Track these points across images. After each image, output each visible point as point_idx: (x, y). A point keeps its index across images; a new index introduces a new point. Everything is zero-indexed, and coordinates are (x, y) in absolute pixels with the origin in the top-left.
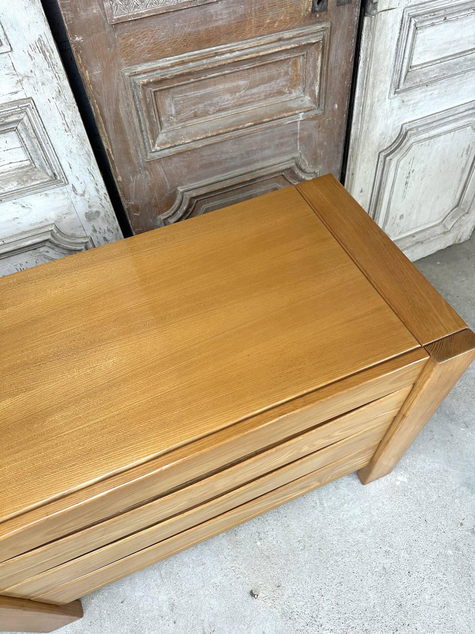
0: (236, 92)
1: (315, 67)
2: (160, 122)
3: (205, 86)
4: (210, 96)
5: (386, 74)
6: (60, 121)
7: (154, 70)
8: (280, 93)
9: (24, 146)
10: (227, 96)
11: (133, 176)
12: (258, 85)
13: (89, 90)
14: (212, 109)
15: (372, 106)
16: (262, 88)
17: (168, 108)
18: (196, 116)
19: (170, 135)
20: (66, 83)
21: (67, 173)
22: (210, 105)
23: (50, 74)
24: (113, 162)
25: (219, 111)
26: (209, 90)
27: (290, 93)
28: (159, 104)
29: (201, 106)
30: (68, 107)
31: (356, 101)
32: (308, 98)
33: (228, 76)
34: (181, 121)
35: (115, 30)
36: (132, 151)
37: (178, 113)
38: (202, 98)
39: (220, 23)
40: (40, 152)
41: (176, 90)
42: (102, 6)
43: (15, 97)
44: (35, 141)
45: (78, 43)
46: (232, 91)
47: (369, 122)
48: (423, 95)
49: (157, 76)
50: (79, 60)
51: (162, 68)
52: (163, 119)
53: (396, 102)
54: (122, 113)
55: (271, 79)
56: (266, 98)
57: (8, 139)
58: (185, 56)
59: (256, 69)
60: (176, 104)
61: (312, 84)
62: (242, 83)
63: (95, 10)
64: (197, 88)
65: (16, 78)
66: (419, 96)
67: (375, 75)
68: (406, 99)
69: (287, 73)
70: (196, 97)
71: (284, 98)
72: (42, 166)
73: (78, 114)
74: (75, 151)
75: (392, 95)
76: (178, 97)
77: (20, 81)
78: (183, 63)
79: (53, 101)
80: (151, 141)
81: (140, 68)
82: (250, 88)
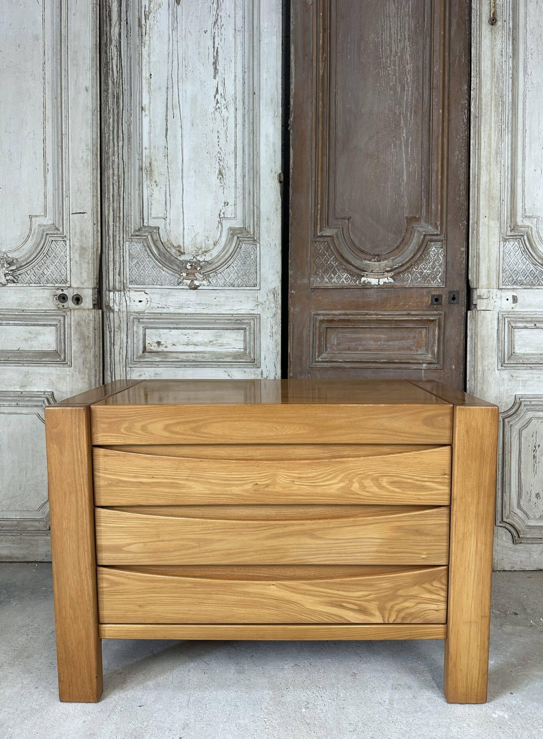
0: (378, 341)
1: (434, 335)
2: (326, 347)
3: (358, 333)
4: (360, 339)
5: (492, 351)
6: (269, 330)
7: (329, 315)
8: (409, 349)
9: (245, 341)
10: (372, 342)
11: (300, 375)
12: (393, 340)
13: (291, 317)
14: (360, 348)
15: (483, 372)
16: (396, 343)
17: (332, 340)
18: (349, 349)
19: (330, 355)
20: (280, 311)
21: (262, 362)
22: (360, 345)
23: (273, 305)
24: (290, 362)
25: (365, 350)
26: (361, 335)
27: (417, 351)
28: (328, 336)
29: (353, 344)
30: (276, 324)
31: (468, 364)
32: (430, 355)
33: (374, 330)
34: (339, 350)
35: (313, 292)
36: (304, 359)
37: (338, 344)
38: (355, 339)
39: (371, 299)
40: (252, 343)
41: (340, 330)
42: (309, 280)
43: (252, 312)
44: (252, 336)
45: (293, 293)
46: (376, 340)
47: (482, 384)
48: (530, 375)
49: (330, 317)
50: (290, 301)
51: (333, 315)
52: (328, 346)
53: (505, 375)
54: (304, 334)
55: (403, 338)
56: (399, 350)
57: (239, 334)
58: (348, 312)
59: (393, 330)
60: (338, 339)
61: (433, 346)
62: (383, 336)
63: (306, 281)
64: (352, 333)
65: (257, 303)
66: (526, 376)
67: (482, 350)
68: (514, 375)
69: (414, 337)
70: (352, 338)
71: (412, 353)
72: (250, 353)
73: (280, 328)
74: (271, 349)
75: (500, 367)
76: (340, 335)
77: (257, 305)
78: (346, 314)
79: (270, 319)
80: (317, 354)
81: (320, 312)
82: (388, 341)
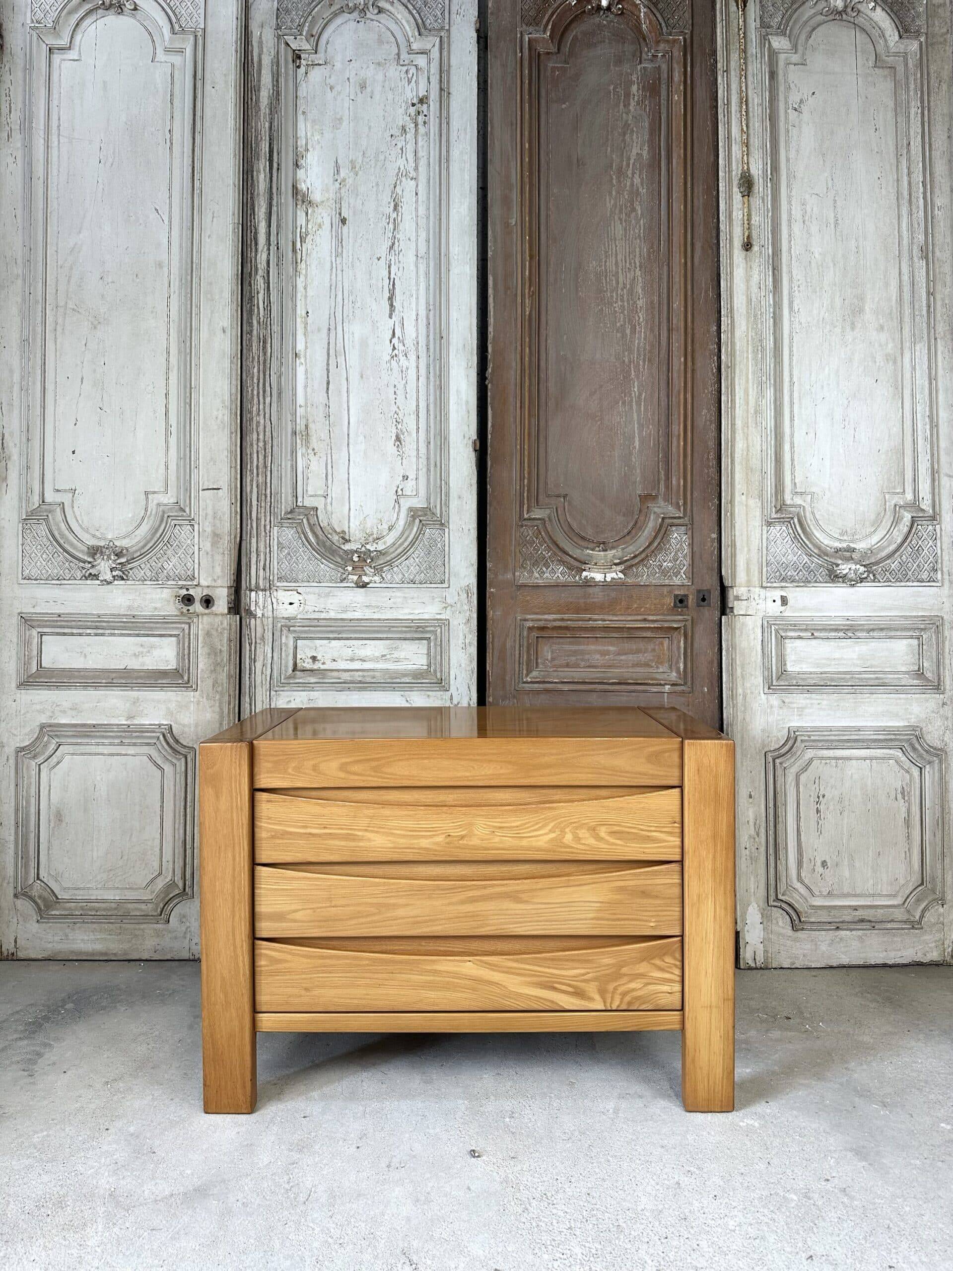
0: (605, 655)
1: (679, 648)
2: (537, 663)
3: (579, 644)
4: (582, 652)
5: (756, 669)
6: (461, 641)
7: (540, 620)
8: (647, 665)
9: (429, 654)
10: (598, 656)
11: (503, 700)
12: (626, 654)
13: (489, 623)
14: (583, 664)
15: (745, 697)
16: (630, 657)
17: (546, 654)
18: (568, 666)
19: (542, 673)
20: (475, 616)
21: (452, 682)
22: (582, 660)
23: (466, 607)
24: (489, 683)
25: (589, 667)
26: (582, 647)
27: (658, 668)
28: (539, 649)
29: (574, 658)
30: (470, 632)
32: (674, 674)
33: (600, 640)
34: (554, 666)
35: (519, 590)
36: (507, 678)
37: (553, 659)
38: (575, 653)
39: (596, 600)
41: (555, 640)
42: (514, 574)
43: (438, 617)
44: (439, 648)
45: (492, 593)
46: (603, 653)
47: (744, 712)
48: (808, 701)
49: (541, 624)
50: (489, 603)
51: (546, 620)
52: (539, 661)
53: (775, 700)
54: (508, 645)
55: (638, 651)
56: (633, 666)
57: (421, 646)
58: (566, 616)
59: (625, 640)
60: (552, 652)
61: (678, 662)
62: (611, 648)
63: (509, 576)
64: (571, 643)
65: (444, 605)
66: (802, 701)
67: (743, 668)
68: (787, 700)
69: (654, 650)
70: (571, 651)
71: (651, 670)
72: (435, 671)
73: (476, 638)
74: (463, 665)
75: (766, 690)
76: (555, 647)
77: (446, 608)
78: (562, 620)
79: (462, 625)
80: (525, 672)
81: (529, 617)
82: (619, 654)
